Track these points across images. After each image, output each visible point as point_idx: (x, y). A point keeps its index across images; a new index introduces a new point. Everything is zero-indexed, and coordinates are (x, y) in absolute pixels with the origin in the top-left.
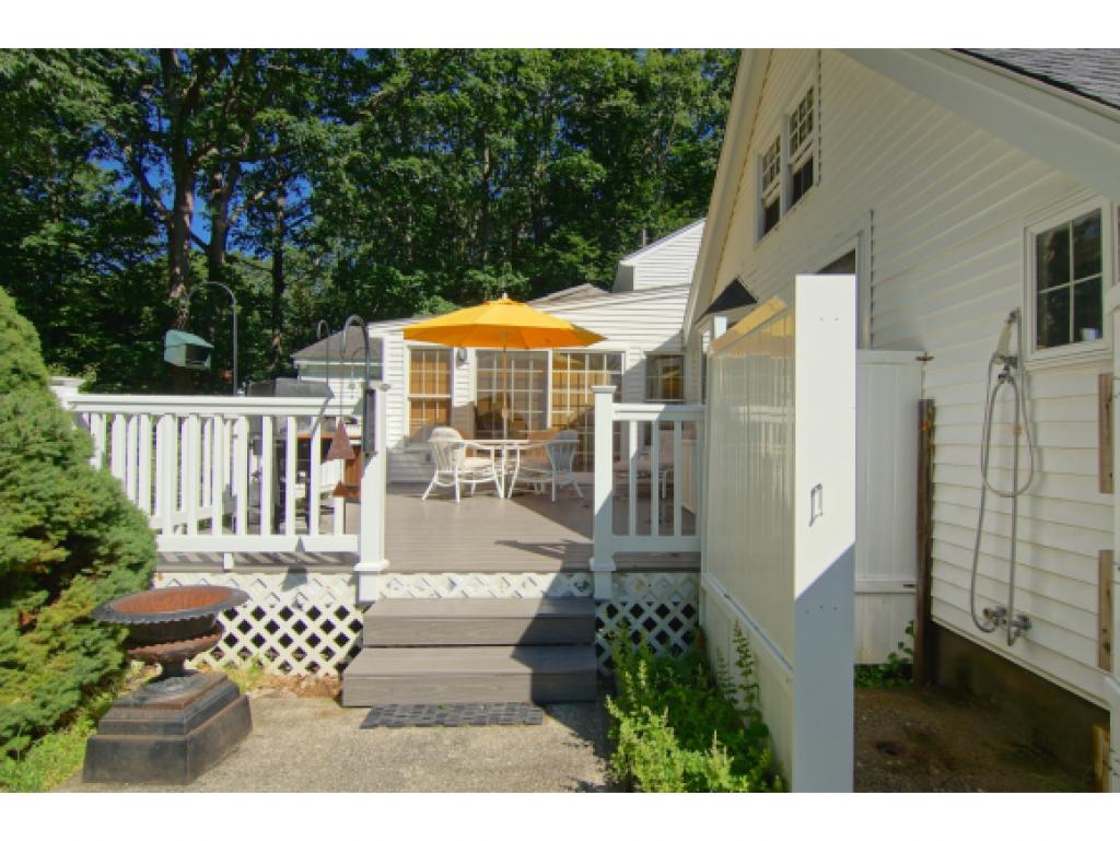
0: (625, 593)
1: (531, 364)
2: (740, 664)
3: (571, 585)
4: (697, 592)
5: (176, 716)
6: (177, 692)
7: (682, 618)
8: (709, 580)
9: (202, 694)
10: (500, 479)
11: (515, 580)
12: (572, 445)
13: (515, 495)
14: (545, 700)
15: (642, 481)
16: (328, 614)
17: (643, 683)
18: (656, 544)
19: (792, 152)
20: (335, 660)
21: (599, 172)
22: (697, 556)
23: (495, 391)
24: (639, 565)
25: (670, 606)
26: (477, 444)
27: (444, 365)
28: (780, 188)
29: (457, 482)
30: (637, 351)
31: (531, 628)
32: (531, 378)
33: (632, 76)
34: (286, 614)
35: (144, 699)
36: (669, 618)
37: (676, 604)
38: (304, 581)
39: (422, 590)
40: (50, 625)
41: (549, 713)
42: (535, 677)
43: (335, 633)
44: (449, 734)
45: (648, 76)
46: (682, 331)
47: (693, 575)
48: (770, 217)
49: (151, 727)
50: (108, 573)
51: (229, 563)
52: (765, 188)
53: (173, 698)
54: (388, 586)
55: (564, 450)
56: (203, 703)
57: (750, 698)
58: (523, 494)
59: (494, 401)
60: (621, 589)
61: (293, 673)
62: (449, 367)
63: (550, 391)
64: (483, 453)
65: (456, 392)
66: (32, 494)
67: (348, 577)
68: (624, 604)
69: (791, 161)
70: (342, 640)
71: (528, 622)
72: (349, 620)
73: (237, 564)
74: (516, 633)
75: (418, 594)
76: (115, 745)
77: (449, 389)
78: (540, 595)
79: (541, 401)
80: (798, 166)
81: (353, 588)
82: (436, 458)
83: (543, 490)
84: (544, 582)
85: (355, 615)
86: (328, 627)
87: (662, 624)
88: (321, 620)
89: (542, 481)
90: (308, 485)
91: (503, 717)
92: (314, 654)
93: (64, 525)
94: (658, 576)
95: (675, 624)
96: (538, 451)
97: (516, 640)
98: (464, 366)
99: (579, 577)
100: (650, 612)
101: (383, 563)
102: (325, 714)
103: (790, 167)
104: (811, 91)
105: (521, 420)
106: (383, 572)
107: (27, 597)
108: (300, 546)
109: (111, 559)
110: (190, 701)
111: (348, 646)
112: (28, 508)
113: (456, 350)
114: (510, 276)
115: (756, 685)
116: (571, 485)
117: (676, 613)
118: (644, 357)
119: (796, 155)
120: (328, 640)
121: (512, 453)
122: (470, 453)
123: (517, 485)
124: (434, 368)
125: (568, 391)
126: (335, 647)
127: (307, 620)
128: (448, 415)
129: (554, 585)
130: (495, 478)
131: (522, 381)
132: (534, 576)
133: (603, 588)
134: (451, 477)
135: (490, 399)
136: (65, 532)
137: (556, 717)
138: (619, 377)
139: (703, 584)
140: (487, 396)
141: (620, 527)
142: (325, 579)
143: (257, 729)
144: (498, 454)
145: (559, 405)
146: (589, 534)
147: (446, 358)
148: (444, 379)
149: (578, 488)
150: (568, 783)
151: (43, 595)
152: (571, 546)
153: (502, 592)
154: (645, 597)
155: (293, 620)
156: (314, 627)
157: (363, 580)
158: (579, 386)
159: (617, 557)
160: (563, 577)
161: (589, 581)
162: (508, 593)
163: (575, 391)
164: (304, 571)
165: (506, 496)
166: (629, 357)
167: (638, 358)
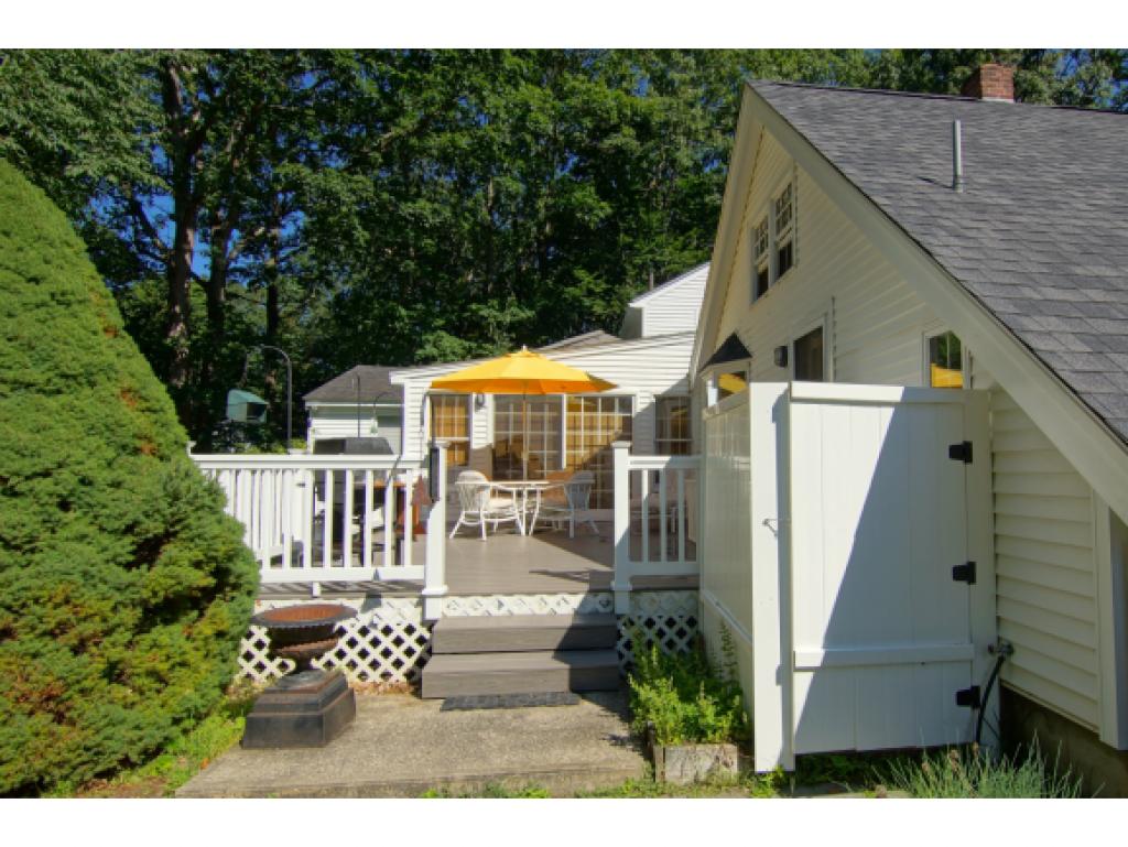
0: (641, 609)
1: (546, 407)
2: (724, 649)
3: (596, 603)
4: (698, 605)
5: (313, 698)
6: (308, 682)
7: (687, 628)
8: (706, 595)
9: (326, 684)
10: (521, 517)
11: (552, 600)
12: (588, 485)
13: (536, 533)
14: (581, 688)
15: (653, 517)
16: (399, 631)
17: (655, 663)
18: (665, 568)
19: (778, 232)
20: (404, 669)
21: (605, 209)
22: (697, 576)
23: (511, 433)
24: (651, 586)
25: (676, 618)
26: (500, 485)
27: (463, 410)
28: (769, 261)
29: (483, 521)
30: (647, 395)
31: (566, 637)
32: (546, 419)
33: (635, 114)
34: (364, 631)
35: (286, 687)
36: (676, 628)
37: (681, 617)
38: (379, 604)
39: (476, 609)
40: (202, 636)
41: (584, 698)
42: (572, 671)
43: (404, 647)
44: (509, 714)
45: (651, 114)
46: (688, 375)
47: (694, 592)
48: (762, 285)
49: (294, 706)
50: (233, 598)
51: (317, 590)
52: (757, 256)
53: (309, 685)
54: (448, 607)
55: (581, 490)
56: (328, 690)
57: (732, 672)
58: (543, 531)
59: (511, 443)
60: (636, 606)
61: (369, 680)
62: (468, 412)
63: (565, 432)
64: (505, 494)
65: (474, 435)
66: (199, 536)
67: (415, 600)
68: (640, 617)
69: (776, 240)
70: (410, 652)
71: (563, 633)
72: (416, 635)
73: (323, 592)
74: (556, 640)
75: (473, 613)
76: (268, 720)
77: (467, 432)
78: (572, 612)
79: (556, 443)
80: (783, 244)
81: (419, 609)
82: (463, 500)
83: (560, 527)
84: (575, 601)
85: (422, 631)
86: (398, 642)
87: (670, 633)
88: (393, 636)
89: (560, 519)
90: (362, 526)
91: (551, 701)
92: (386, 664)
93: (214, 559)
94: (666, 594)
95: (681, 633)
96: (555, 491)
97: (555, 646)
98: (482, 410)
99: (602, 596)
100: (660, 624)
101: (443, 589)
102: (409, 704)
103: (776, 244)
104: (790, 186)
105: (536, 459)
106: (444, 596)
107: (187, 615)
108: (376, 576)
109: (235, 587)
110: (320, 688)
111: (415, 657)
112: (196, 546)
113: (474, 396)
114: (514, 309)
115: (736, 663)
116: (587, 522)
117: (682, 624)
118: (654, 400)
119: (781, 234)
120: (398, 653)
121: (532, 493)
122: (494, 493)
123: (538, 523)
124: (453, 413)
125: (582, 433)
126: (404, 658)
127: (381, 636)
128: (467, 457)
129: (583, 604)
130: (517, 517)
131: (537, 423)
132: (567, 597)
133: (623, 605)
134: (477, 517)
135: (507, 441)
136: (214, 565)
137: (590, 700)
138: (630, 419)
139: (702, 598)
140: (503, 438)
141: (635, 555)
142: (396, 602)
143: (360, 715)
144: (520, 494)
145: (573, 446)
146: (609, 563)
147: (465, 403)
148: (463, 422)
149: (594, 526)
150: (603, 736)
151: (195, 614)
152: (594, 573)
153: (541, 609)
154: (656, 612)
155: (370, 637)
156: (387, 642)
157: (428, 601)
158: (592, 428)
159: (633, 579)
160: (591, 597)
161: (611, 599)
162: (546, 611)
163: (588, 433)
164: (380, 597)
165: (527, 533)
166: (639, 400)
167: (648, 401)
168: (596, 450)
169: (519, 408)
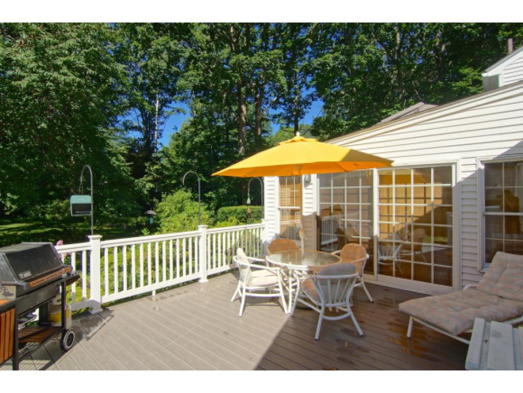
1: (360, 181)
23: (332, 203)
30: (473, 161)
32: (361, 193)
59: (332, 211)
62: (299, 188)
63: (376, 203)
65: (304, 205)
77: (299, 203)
79: (369, 212)
113: (304, 176)
118: (483, 167)
124: (292, 189)
125: (394, 204)
131: (354, 195)
135: (329, 210)
138: (449, 190)
145: (385, 214)
148: (299, 195)
158: (405, 199)
163: (401, 204)
166: (460, 168)
167: (474, 168)
168: (409, 221)
169: (339, 183)
